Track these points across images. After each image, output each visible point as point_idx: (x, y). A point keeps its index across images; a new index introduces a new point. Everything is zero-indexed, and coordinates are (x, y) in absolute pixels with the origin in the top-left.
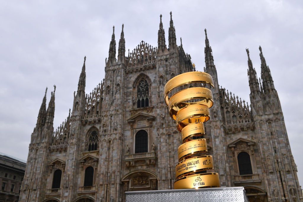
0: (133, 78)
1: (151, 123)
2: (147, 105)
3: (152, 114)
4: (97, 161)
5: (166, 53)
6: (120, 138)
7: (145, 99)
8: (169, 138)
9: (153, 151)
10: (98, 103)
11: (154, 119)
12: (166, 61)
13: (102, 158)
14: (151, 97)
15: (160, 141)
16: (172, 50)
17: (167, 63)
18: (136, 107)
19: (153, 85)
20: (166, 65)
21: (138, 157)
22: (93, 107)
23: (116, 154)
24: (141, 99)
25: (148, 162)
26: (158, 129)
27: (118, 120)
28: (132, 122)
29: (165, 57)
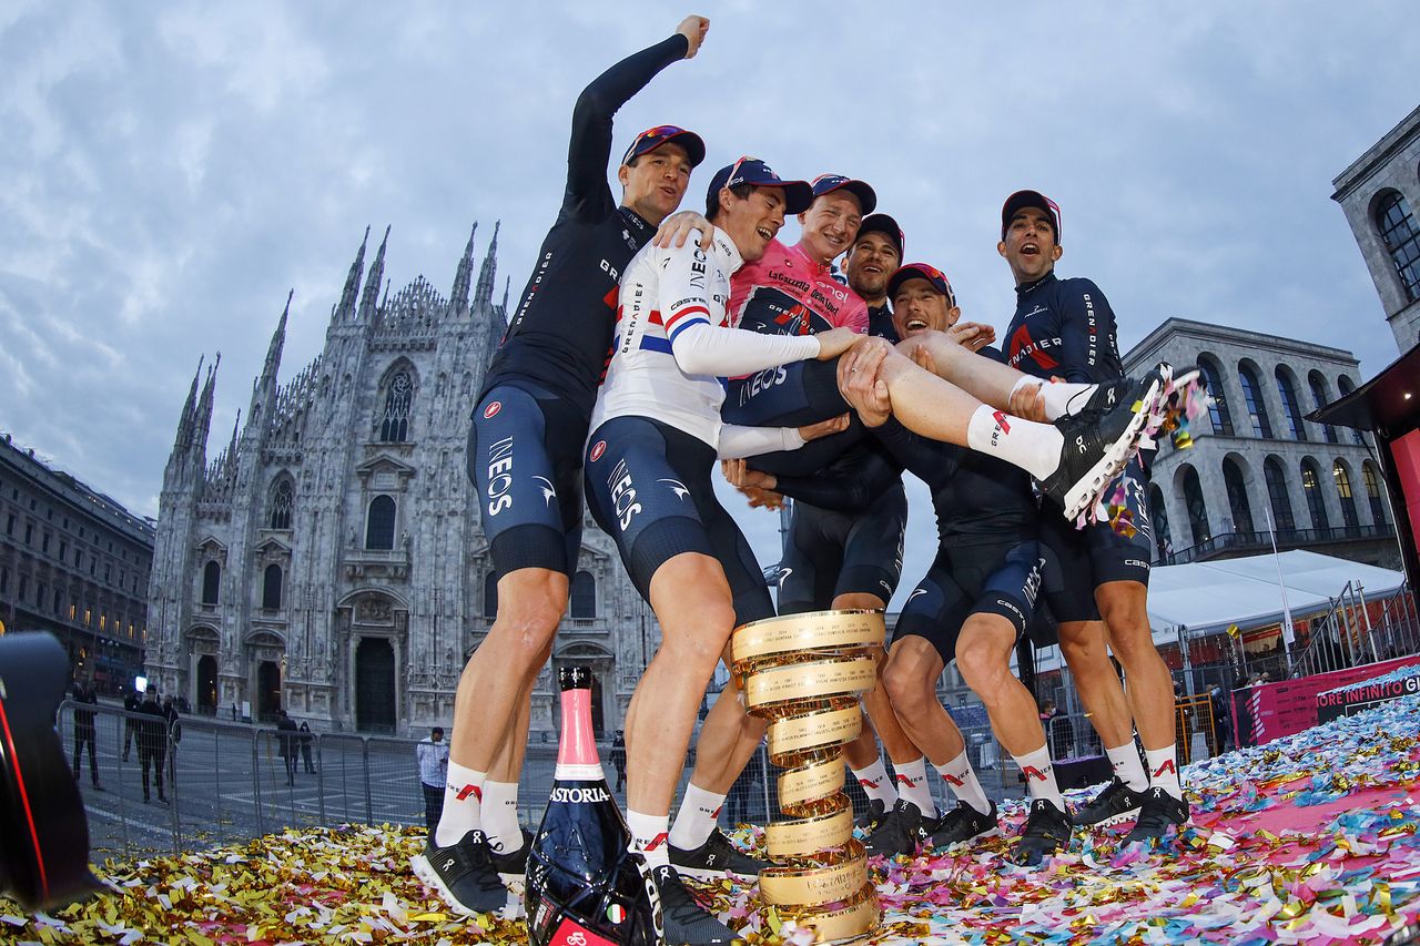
0: (383, 363)
1: (406, 482)
2: (403, 437)
3: (410, 461)
4: (289, 555)
5: (465, 319)
6: (338, 510)
7: (400, 419)
8: (439, 524)
9: (403, 549)
10: (299, 412)
11: (412, 474)
12: (461, 338)
13: (300, 549)
14: (413, 417)
15: (420, 529)
16: (478, 315)
17: (461, 344)
18: (378, 436)
19: (424, 390)
20: (459, 349)
21: (373, 557)
22: (289, 422)
23: (327, 545)
24: (391, 420)
25: (391, 571)
26: (418, 501)
27: (336, 463)
28: (366, 474)
29: (459, 329)
